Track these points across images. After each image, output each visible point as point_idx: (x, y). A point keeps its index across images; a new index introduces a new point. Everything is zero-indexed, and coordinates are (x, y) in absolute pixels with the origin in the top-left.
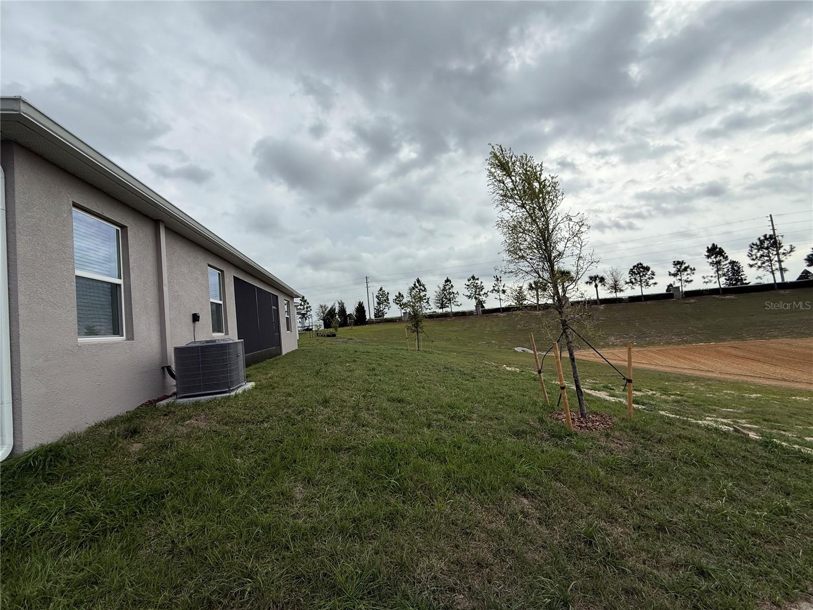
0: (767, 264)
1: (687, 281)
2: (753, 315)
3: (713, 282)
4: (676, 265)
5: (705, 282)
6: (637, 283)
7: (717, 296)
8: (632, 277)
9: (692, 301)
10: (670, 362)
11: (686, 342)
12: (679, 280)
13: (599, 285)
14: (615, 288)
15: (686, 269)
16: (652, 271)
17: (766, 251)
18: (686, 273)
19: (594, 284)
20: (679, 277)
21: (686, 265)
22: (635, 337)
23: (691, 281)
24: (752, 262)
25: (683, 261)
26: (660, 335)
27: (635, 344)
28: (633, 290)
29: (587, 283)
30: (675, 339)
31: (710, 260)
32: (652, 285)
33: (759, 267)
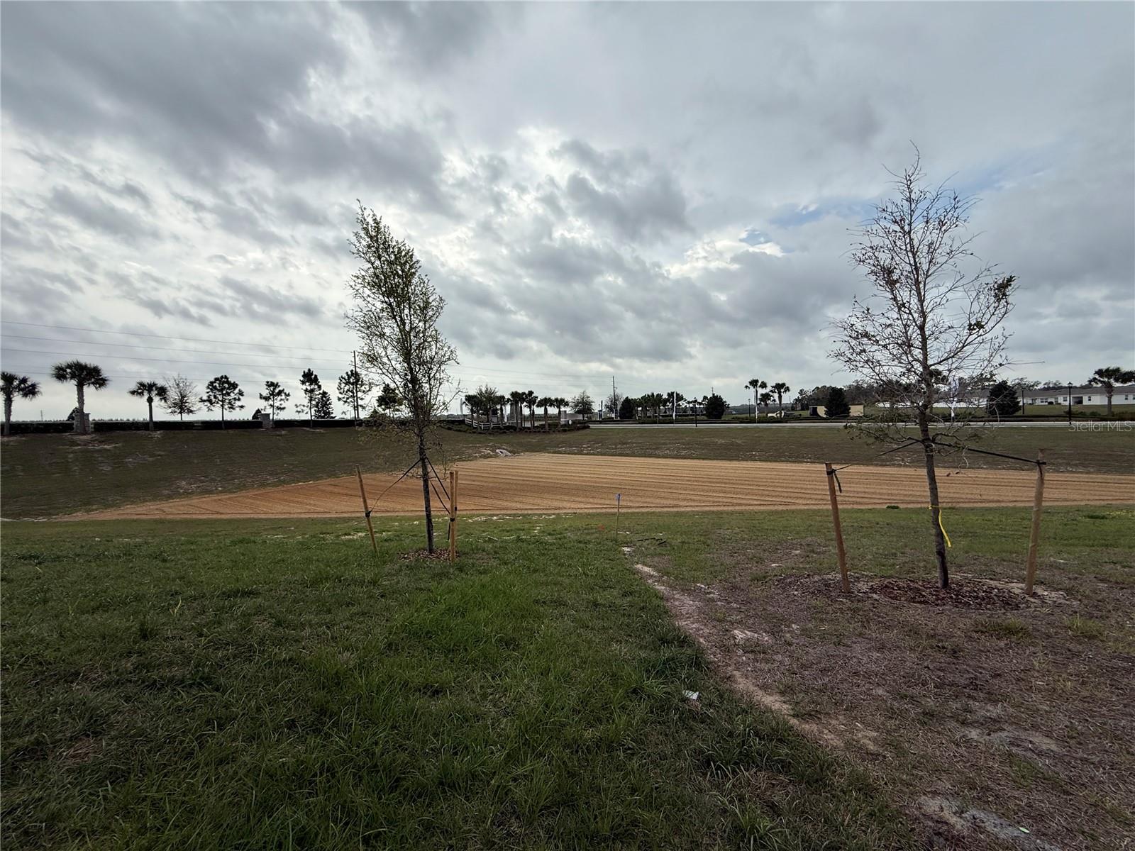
0: (350, 399)
1: (279, 408)
2: (341, 451)
3: (305, 412)
4: (269, 386)
5: (297, 411)
6: (218, 403)
7: (308, 429)
8: (210, 393)
9: (283, 432)
10: (279, 508)
11: (284, 482)
12: (271, 405)
13: (156, 399)
14: (181, 406)
15: (280, 393)
16: (239, 390)
17: (352, 387)
18: (279, 398)
19: (146, 396)
20: (271, 402)
21: (281, 388)
22: (219, 479)
23: (284, 408)
24: (341, 396)
25: (277, 383)
26: (252, 475)
27: (220, 489)
28: (210, 412)
29: (133, 393)
30: (271, 480)
31: (304, 387)
32: (238, 409)
33: (345, 402)
